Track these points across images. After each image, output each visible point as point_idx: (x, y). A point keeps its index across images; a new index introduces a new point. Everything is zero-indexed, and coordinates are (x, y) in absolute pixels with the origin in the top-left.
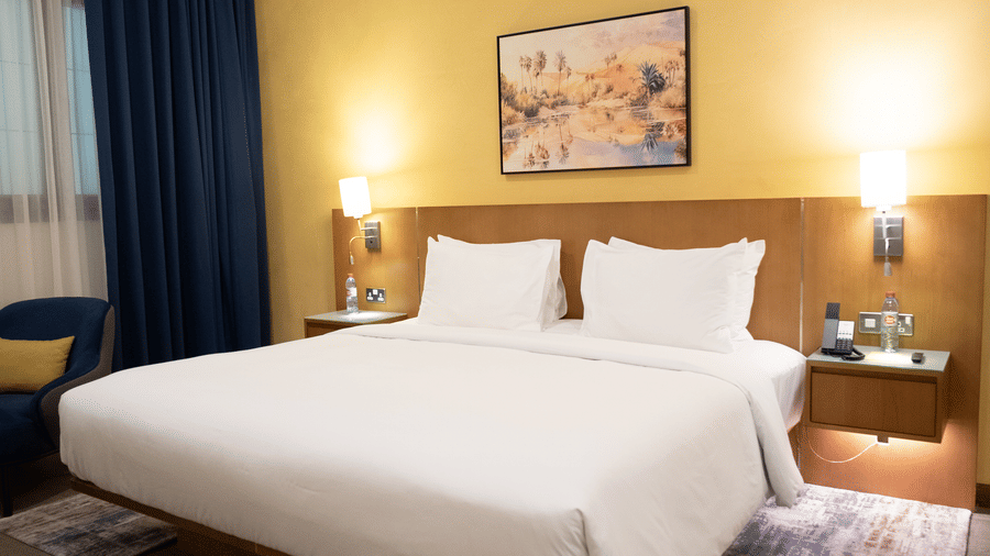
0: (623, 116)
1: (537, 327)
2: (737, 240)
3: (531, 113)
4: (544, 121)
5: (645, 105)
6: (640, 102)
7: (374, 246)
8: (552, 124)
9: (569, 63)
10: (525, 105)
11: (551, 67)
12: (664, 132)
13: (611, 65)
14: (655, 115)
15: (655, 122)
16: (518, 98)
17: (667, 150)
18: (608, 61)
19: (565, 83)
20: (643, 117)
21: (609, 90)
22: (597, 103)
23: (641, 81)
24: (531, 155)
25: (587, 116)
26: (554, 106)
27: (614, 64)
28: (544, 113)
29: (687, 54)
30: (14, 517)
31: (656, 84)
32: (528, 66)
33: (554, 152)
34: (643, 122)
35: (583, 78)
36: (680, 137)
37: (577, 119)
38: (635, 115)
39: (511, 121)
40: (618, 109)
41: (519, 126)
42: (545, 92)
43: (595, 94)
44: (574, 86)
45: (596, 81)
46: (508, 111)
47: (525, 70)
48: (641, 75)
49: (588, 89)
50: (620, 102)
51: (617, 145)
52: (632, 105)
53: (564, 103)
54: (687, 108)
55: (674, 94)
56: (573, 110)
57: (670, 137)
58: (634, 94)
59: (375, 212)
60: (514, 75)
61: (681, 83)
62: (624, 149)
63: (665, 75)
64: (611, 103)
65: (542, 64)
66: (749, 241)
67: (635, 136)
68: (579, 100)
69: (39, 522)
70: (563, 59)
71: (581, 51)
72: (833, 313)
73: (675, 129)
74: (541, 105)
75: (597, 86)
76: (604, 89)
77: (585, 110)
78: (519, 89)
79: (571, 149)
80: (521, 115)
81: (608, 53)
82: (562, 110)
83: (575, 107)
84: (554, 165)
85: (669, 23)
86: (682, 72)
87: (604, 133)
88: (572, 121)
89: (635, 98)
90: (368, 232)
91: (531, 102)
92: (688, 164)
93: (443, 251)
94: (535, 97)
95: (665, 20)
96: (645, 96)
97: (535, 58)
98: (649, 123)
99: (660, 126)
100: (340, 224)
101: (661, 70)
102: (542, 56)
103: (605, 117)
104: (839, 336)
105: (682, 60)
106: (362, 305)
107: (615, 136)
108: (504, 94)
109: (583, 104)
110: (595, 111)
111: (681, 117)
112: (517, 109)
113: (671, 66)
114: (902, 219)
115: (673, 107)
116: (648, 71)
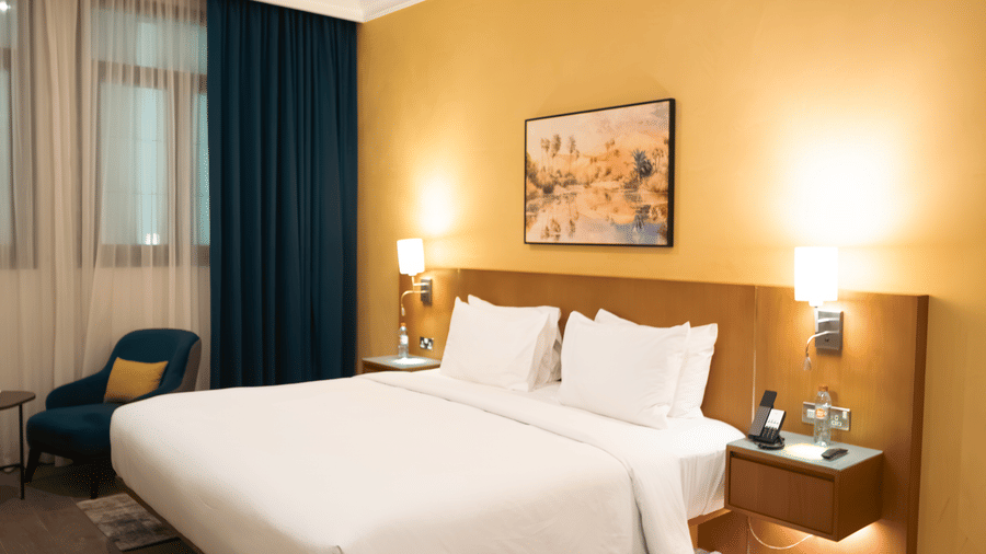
0: (618, 197)
2: (682, 323)
3: (548, 190)
4: (558, 198)
5: (636, 188)
6: (632, 186)
7: (426, 299)
8: (563, 201)
9: (578, 146)
10: (543, 183)
11: (564, 150)
12: (650, 214)
13: (610, 150)
14: (643, 198)
15: (643, 204)
16: (539, 176)
18: (608, 146)
19: (576, 164)
20: (634, 199)
21: (608, 172)
22: (600, 184)
23: (633, 166)
24: (547, 229)
25: (591, 196)
26: (565, 185)
27: (613, 149)
28: (558, 190)
29: (672, 143)
31: (645, 170)
32: (547, 148)
33: (565, 226)
34: (633, 204)
35: (588, 160)
36: (662, 220)
37: (584, 197)
38: (628, 197)
39: (533, 196)
40: (615, 190)
41: (539, 201)
42: (559, 172)
43: (597, 176)
44: (582, 168)
45: (599, 164)
46: (532, 188)
47: (544, 151)
48: (633, 160)
49: (591, 172)
50: (616, 185)
51: (613, 223)
52: (626, 187)
53: (574, 182)
54: (670, 193)
55: (659, 179)
56: (579, 189)
57: (655, 219)
58: (627, 178)
59: (427, 270)
60: (538, 156)
61: (664, 169)
62: (619, 228)
63: (653, 161)
64: (609, 184)
65: (557, 147)
66: (692, 326)
67: (626, 217)
68: (584, 180)
70: (573, 142)
71: (587, 134)
72: (769, 401)
73: (659, 213)
74: (556, 183)
75: (599, 169)
76: (604, 171)
77: (589, 189)
78: (540, 168)
79: (578, 224)
80: (540, 191)
81: (609, 140)
82: (572, 188)
83: (582, 187)
84: (564, 239)
85: (657, 113)
86: (665, 160)
87: (603, 212)
88: (578, 199)
89: (628, 181)
90: (423, 288)
91: (549, 180)
92: (670, 243)
93: (472, 313)
94: (551, 176)
95: (653, 110)
96: (635, 180)
97: (553, 141)
98: (638, 205)
99: (647, 208)
100: (405, 281)
101: (649, 156)
102: (558, 139)
103: (604, 197)
104: (768, 425)
105: (666, 148)
106: (413, 350)
107: (612, 215)
108: (529, 173)
109: (587, 185)
110: (596, 192)
111: (664, 201)
112: (538, 186)
113: (657, 153)
114: (842, 315)
115: (657, 191)
116: (639, 157)
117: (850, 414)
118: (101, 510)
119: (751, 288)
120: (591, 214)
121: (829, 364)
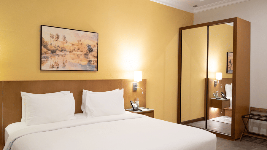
0: (82, 57)
3: (53, 52)
4: (58, 55)
5: (88, 55)
6: (86, 54)
8: (61, 56)
9: (67, 39)
10: (51, 49)
11: (61, 39)
12: (92, 62)
13: (79, 43)
14: (90, 58)
15: (90, 59)
16: (49, 46)
17: (93, 67)
18: (78, 41)
19: (65, 45)
20: (87, 58)
21: (79, 49)
22: (75, 52)
23: (87, 49)
24: (53, 65)
25: (72, 55)
26: (61, 51)
28: (58, 52)
31: (91, 50)
32: (53, 37)
33: (61, 65)
34: (87, 59)
35: (71, 45)
36: (96, 64)
37: (69, 56)
38: (85, 57)
39: (45, 53)
40: (81, 55)
42: (58, 46)
43: (74, 50)
44: (68, 46)
45: (75, 46)
46: (44, 50)
47: (52, 38)
48: (87, 47)
49: (72, 48)
50: (81, 53)
51: (80, 64)
52: (84, 54)
53: (65, 51)
54: (97, 57)
55: (94, 53)
56: (68, 53)
57: (94, 64)
58: (85, 51)
60: (46, 38)
61: (96, 51)
62: (82, 66)
63: (93, 48)
64: (79, 53)
65: (58, 38)
67: (85, 63)
68: (70, 50)
70: (65, 38)
73: (95, 62)
74: (57, 50)
75: (75, 48)
76: (77, 49)
77: (71, 54)
78: (49, 43)
79: (66, 64)
80: (50, 52)
81: (79, 39)
82: (64, 52)
83: (68, 52)
84: (61, 68)
85: (94, 36)
86: (97, 48)
87: (77, 61)
88: (67, 56)
89: (85, 53)
91: (53, 48)
92: (97, 70)
94: (55, 47)
95: (93, 35)
96: (88, 53)
97: (55, 36)
98: (89, 59)
99: (91, 61)
101: (92, 47)
102: (58, 35)
103: (77, 56)
105: (97, 45)
107: (80, 62)
108: (43, 44)
109: (71, 52)
110: (74, 54)
111: (96, 59)
112: (48, 50)
113: (94, 46)
115: (94, 56)
116: (89, 46)
119: (121, 80)
120: (72, 61)
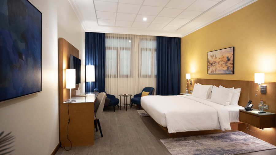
0: (224, 65)
1: (205, 98)
2: (232, 88)
3: (212, 64)
6: (226, 63)
7: (191, 84)
8: (214, 66)
11: (214, 57)
16: (210, 62)
17: (230, 71)
18: (222, 56)
20: (227, 65)
21: (222, 61)
22: (220, 63)
23: (226, 59)
24: (211, 71)
26: (214, 63)
27: (223, 56)
28: (213, 64)
29: (234, 55)
30: (140, 111)
31: (229, 60)
33: (214, 71)
36: (232, 69)
37: (218, 65)
39: (209, 65)
40: (223, 64)
41: (210, 66)
42: (213, 61)
44: (217, 60)
46: (209, 64)
49: (219, 61)
50: (223, 63)
51: (223, 70)
53: (216, 63)
54: (233, 64)
55: (231, 62)
56: (217, 64)
57: (230, 69)
59: (191, 79)
60: (210, 58)
61: (232, 60)
62: (224, 71)
64: (222, 63)
65: (213, 57)
67: (225, 69)
69: (141, 111)
70: (216, 56)
71: (218, 54)
72: (250, 102)
75: (220, 60)
78: (210, 60)
79: (217, 70)
80: (210, 65)
81: (222, 55)
84: (214, 73)
85: (231, 50)
86: (232, 58)
87: (221, 68)
88: (217, 66)
90: (191, 82)
91: (212, 63)
92: (233, 73)
93: (198, 87)
99: (229, 67)
100: (187, 80)
101: (229, 57)
102: (213, 55)
104: (249, 107)
105: (232, 56)
106: (188, 92)
107: (223, 68)
108: (208, 61)
109: (218, 63)
110: (220, 64)
111: (232, 66)
113: (231, 57)
114: (266, 86)
115: (231, 64)
116: (228, 58)
117: (268, 106)
118: (140, 112)
119: (248, 81)
120: (219, 68)
121: (264, 96)
